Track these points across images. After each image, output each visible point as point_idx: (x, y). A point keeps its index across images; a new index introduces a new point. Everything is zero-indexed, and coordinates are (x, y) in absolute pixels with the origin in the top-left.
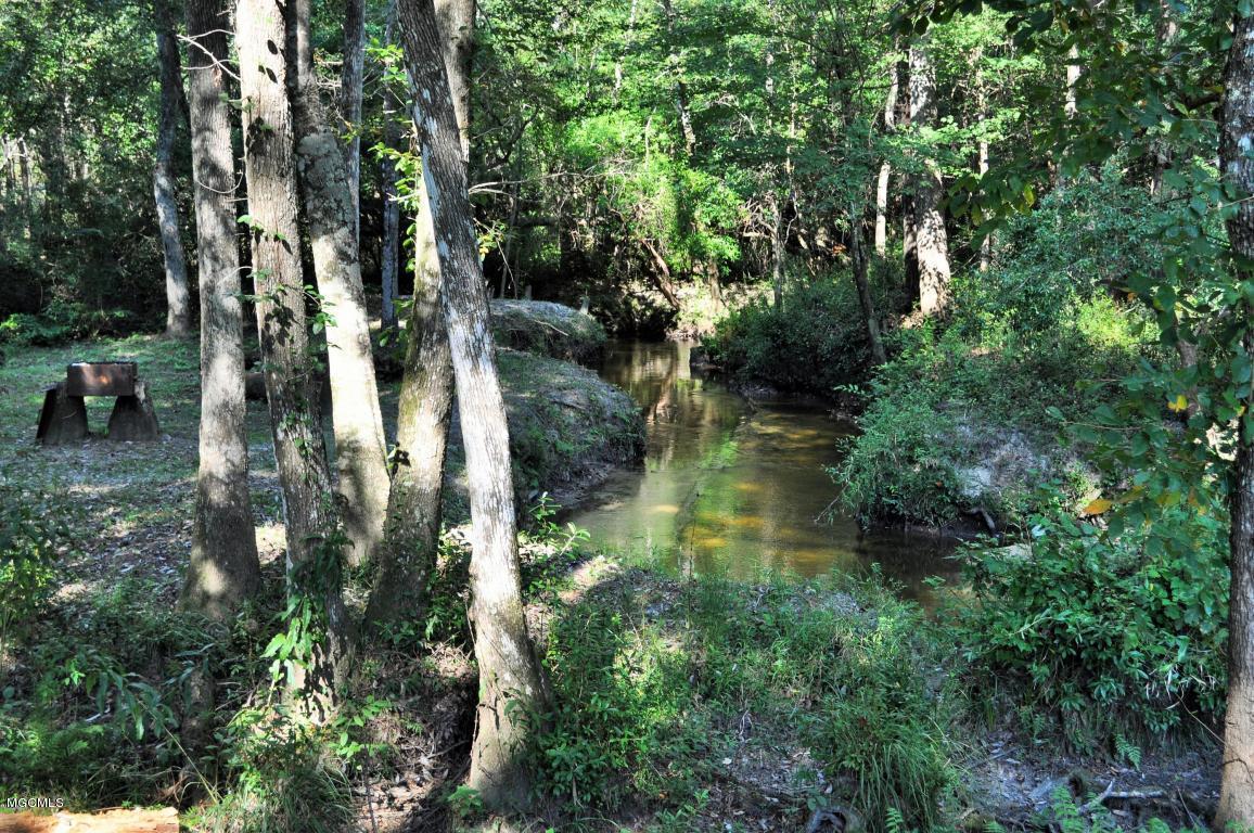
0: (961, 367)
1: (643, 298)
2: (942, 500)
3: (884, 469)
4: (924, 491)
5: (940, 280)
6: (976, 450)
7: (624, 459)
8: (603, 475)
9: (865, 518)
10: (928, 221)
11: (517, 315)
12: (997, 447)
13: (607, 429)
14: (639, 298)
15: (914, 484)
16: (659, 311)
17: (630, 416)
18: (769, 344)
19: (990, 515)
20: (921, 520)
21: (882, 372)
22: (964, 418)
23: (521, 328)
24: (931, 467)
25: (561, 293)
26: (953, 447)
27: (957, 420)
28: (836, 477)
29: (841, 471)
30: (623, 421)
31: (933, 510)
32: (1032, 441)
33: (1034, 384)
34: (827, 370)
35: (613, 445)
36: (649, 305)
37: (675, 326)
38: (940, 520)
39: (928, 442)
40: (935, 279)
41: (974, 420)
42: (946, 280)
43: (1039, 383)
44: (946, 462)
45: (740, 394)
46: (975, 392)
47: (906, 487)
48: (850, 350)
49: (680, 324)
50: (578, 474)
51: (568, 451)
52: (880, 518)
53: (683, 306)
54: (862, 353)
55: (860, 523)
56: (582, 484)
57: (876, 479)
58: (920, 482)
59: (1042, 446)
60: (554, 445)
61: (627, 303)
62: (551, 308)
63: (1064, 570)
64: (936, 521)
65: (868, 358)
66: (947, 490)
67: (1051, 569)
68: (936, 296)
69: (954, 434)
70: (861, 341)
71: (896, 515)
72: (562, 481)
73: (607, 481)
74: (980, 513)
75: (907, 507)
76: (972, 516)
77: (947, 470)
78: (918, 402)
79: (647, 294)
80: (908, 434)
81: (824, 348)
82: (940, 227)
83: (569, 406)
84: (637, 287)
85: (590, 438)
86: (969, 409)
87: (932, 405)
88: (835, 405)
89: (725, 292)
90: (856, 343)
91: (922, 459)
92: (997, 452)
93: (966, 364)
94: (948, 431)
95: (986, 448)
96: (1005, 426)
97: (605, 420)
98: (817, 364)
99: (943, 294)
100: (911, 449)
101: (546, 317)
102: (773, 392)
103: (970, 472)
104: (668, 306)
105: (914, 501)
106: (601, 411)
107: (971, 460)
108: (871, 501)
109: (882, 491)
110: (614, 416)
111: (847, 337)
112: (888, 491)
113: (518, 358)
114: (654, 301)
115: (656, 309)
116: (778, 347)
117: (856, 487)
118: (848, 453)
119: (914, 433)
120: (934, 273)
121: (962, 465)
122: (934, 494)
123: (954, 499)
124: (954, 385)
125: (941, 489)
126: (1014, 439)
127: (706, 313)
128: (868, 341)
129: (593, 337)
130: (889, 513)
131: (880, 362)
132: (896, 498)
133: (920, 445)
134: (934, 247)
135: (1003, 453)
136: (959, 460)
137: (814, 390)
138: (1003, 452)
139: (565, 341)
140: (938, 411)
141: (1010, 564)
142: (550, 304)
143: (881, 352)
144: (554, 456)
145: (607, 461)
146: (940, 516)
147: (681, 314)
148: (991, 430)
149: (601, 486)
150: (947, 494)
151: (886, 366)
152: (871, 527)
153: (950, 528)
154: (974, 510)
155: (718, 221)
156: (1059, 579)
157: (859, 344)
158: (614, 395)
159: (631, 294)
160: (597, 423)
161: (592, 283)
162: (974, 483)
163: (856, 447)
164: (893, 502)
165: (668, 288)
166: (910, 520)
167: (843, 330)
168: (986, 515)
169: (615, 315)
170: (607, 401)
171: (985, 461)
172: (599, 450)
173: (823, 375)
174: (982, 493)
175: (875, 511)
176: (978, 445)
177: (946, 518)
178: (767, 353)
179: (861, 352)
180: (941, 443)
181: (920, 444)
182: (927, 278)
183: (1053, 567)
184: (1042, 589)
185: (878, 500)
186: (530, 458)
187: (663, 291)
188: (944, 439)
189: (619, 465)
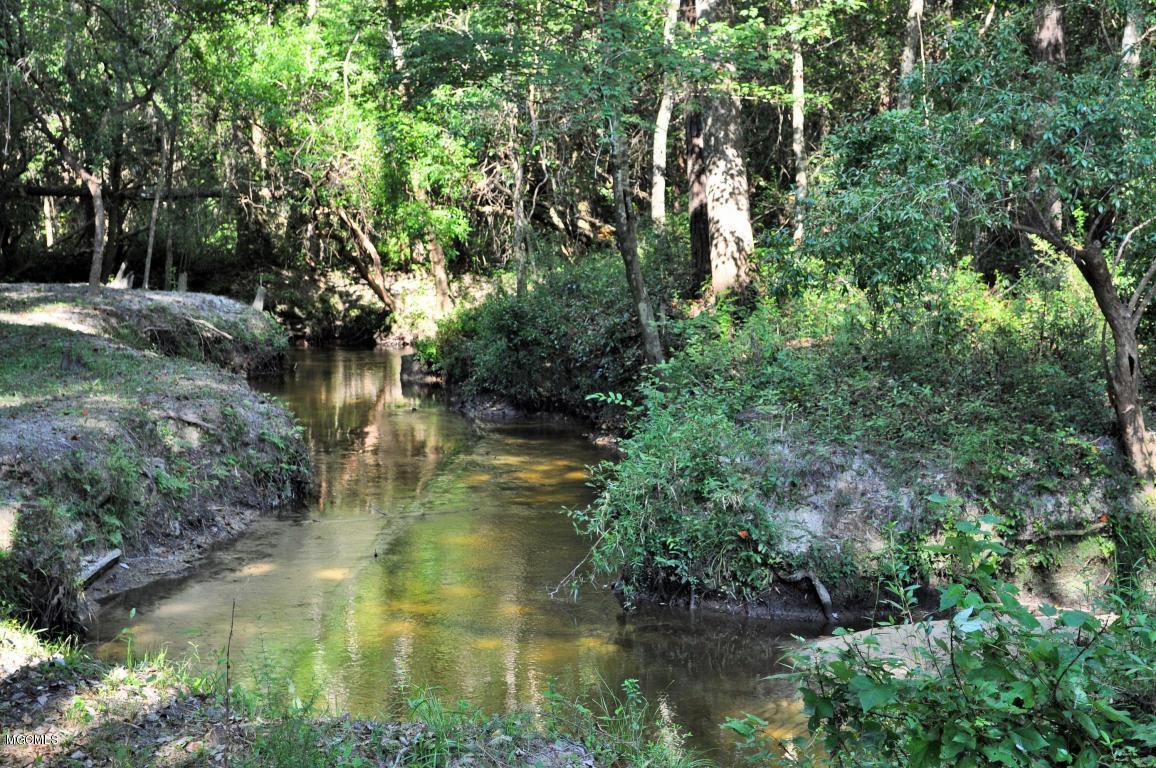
0: (774, 359)
1: (348, 294)
2: (748, 559)
3: (659, 511)
4: (720, 545)
5: (740, 250)
6: (798, 481)
7: (276, 503)
8: (237, 525)
9: (628, 590)
10: (722, 164)
11: (162, 310)
12: (831, 475)
13: (249, 457)
14: (341, 295)
15: (706, 536)
16: (368, 311)
17: (285, 438)
18: (503, 343)
19: (823, 582)
20: (715, 592)
21: (657, 374)
22: (780, 433)
23: (166, 327)
24: (730, 507)
25: (234, 287)
26: (765, 476)
27: (770, 436)
28: (584, 525)
29: (590, 515)
30: (275, 446)
31: (734, 576)
32: (885, 467)
33: (883, 384)
34: (583, 380)
35: (258, 481)
36: (353, 304)
37: (388, 329)
38: (747, 591)
39: (726, 469)
40: (733, 247)
41: (796, 436)
42: (747, 249)
43: (891, 381)
44: (753, 500)
45: (464, 415)
46: (796, 395)
47: (692, 540)
48: (615, 351)
49: (394, 328)
50: (195, 525)
51: (180, 490)
52: (653, 588)
53: (398, 303)
54: (630, 355)
55: (621, 597)
56: (201, 540)
57: (646, 527)
58: (713, 532)
59: (901, 475)
60: (156, 481)
61: (324, 300)
62: (211, 302)
63: (1018, 703)
64: (739, 592)
65: (639, 362)
66: (756, 543)
67: (991, 702)
68: (734, 270)
69: (764, 456)
70: (630, 338)
71: (677, 584)
72: (168, 535)
73: (242, 535)
74: (808, 580)
75: (693, 572)
76: (795, 584)
77: (756, 512)
78: (710, 409)
79: (351, 290)
80: (694, 457)
81: (579, 348)
82: (740, 173)
83: (189, 424)
84: (337, 279)
85: (221, 472)
86: (788, 419)
87: (732, 415)
88: (595, 428)
89: (455, 286)
90: (622, 341)
91: (717, 496)
92: (832, 483)
93: (780, 356)
94: (756, 452)
95: (816, 476)
96: (842, 444)
97: (246, 445)
98: (570, 369)
99: (743, 269)
100: (700, 479)
101: (203, 314)
102: (510, 412)
103: (791, 515)
104: (380, 305)
105: (704, 562)
106: (240, 432)
107: (792, 496)
108: (637, 562)
109: (656, 546)
110: (261, 439)
111: (611, 332)
112: (665, 545)
113: (131, 357)
114: (360, 297)
115: (362, 308)
116: (516, 349)
117: (612, 541)
118: (603, 488)
119: (704, 456)
120: (730, 238)
121: (779, 503)
122: (735, 550)
123: (766, 556)
124: (762, 386)
125: (749, 543)
126: (857, 464)
127: (428, 313)
128: (639, 339)
129: (269, 342)
130: (666, 581)
131: (655, 360)
132: (676, 557)
133: (712, 474)
134: (732, 202)
135: (842, 485)
136: (773, 497)
137: (564, 408)
138: (843, 482)
139: (229, 346)
140: (741, 423)
141: (903, 691)
142: (209, 297)
143: (656, 349)
144: (155, 497)
145: (248, 506)
146: (745, 584)
147: (396, 315)
148: (822, 450)
149: (230, 543)
150: (756, 551)
151: (663, 365)
152: (639, 603)
153: (761, 604)
154: (799, 575)
155: (441, 187)
156: (1009, 723)
157: (627, 342)
158: (263, 408)
159: (331, 290)
160: (234, 449)
161: (278, 274)
162: (797, 533)
163: (614, 479)
164: (672, 563)
165: (379, 281)
166: (698, 592)
167: (605, 323)
168: (817, 582)
169: (310, 316)
170: (250, 416)
171: (814, 499)
172: (236, 488)
173: (577, 387)
174: (811, 548)
175: (644, 577)
176: (802, 474)
177: (754, 588)
178: (501, 357)
179: (630, 352)
180: (746, 471)
181: (714, 472)
182: (721, 245)
183: (997, 697)
184: (973, 744)
185: (649, 560)
186: (110, 500)
187: (371, 285)
188: (751, 464)
189: (266, 510)
